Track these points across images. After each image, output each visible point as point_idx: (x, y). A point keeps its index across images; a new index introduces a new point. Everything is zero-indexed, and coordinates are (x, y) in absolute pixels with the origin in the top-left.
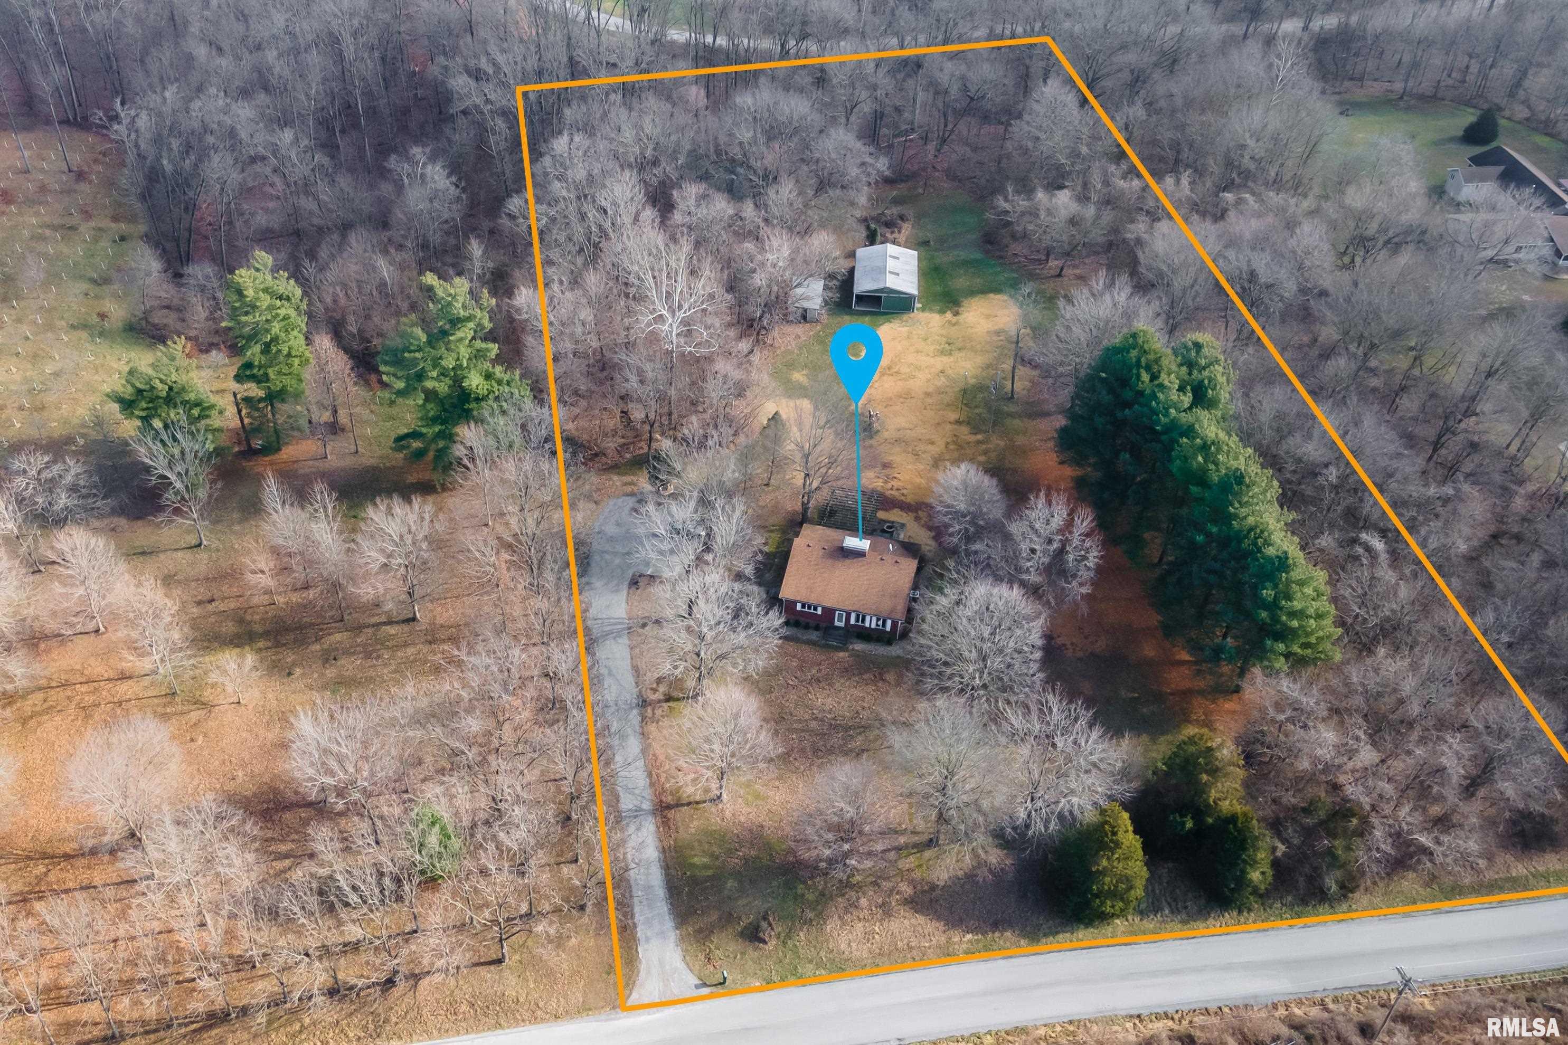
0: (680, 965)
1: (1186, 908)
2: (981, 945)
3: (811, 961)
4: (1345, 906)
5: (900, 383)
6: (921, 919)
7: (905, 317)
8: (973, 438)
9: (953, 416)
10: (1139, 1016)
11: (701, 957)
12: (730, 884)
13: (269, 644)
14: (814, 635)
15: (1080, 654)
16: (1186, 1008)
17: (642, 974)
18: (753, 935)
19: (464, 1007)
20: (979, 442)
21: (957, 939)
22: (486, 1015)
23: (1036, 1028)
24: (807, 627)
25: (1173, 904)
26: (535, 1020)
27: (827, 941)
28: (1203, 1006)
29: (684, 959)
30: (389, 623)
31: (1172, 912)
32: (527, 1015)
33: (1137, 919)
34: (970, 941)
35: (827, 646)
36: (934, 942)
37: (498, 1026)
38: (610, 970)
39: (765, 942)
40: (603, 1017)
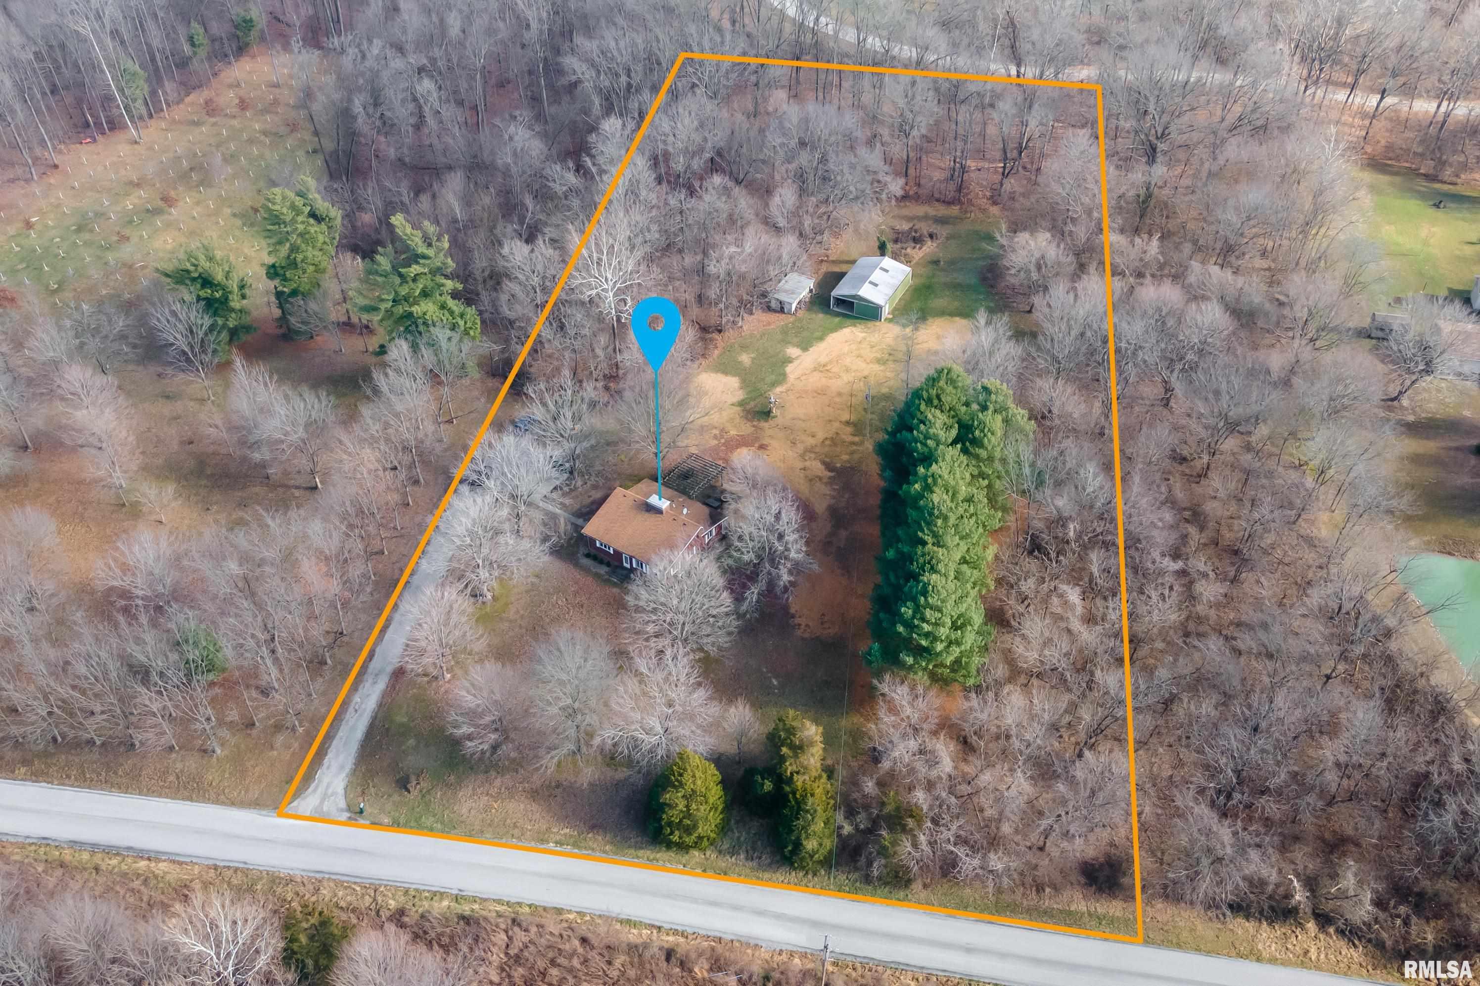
0: (340, 789)
1: (760, 858)
2: (572, 840)
3: (434, 816)
4: (902, 894)
5: (824, 380)
6: (535, 807)
7: (870, 324)
8: (850, 438)
9: (846, 417)
10: (659, 928)
11: (359, 790)
12: (411, 742)
13: (209, 484)
14: (603, 570)
15: (807, 635)
16: (702, 932)
17: (310, 790)
18: (403, 784)
19: (172, 778)
20: (853, 443)
21: (555, 830)
22: (185, 788)
23: (569, 912)
24: (601, 562)
25: (751, 852)
26: (217, 802)
27: (455, 804)
28: (718, 935)
29: (346, 789)
30: (297, 488)
31: (747, 859)
32: (213, 796)
33: (714, 856)
34: (565, 835)
35: (607, 581)
36: (537, 826)
37: (191, 799)
38: (289, 781)
39: (409, 792)
40: (264, 812)
